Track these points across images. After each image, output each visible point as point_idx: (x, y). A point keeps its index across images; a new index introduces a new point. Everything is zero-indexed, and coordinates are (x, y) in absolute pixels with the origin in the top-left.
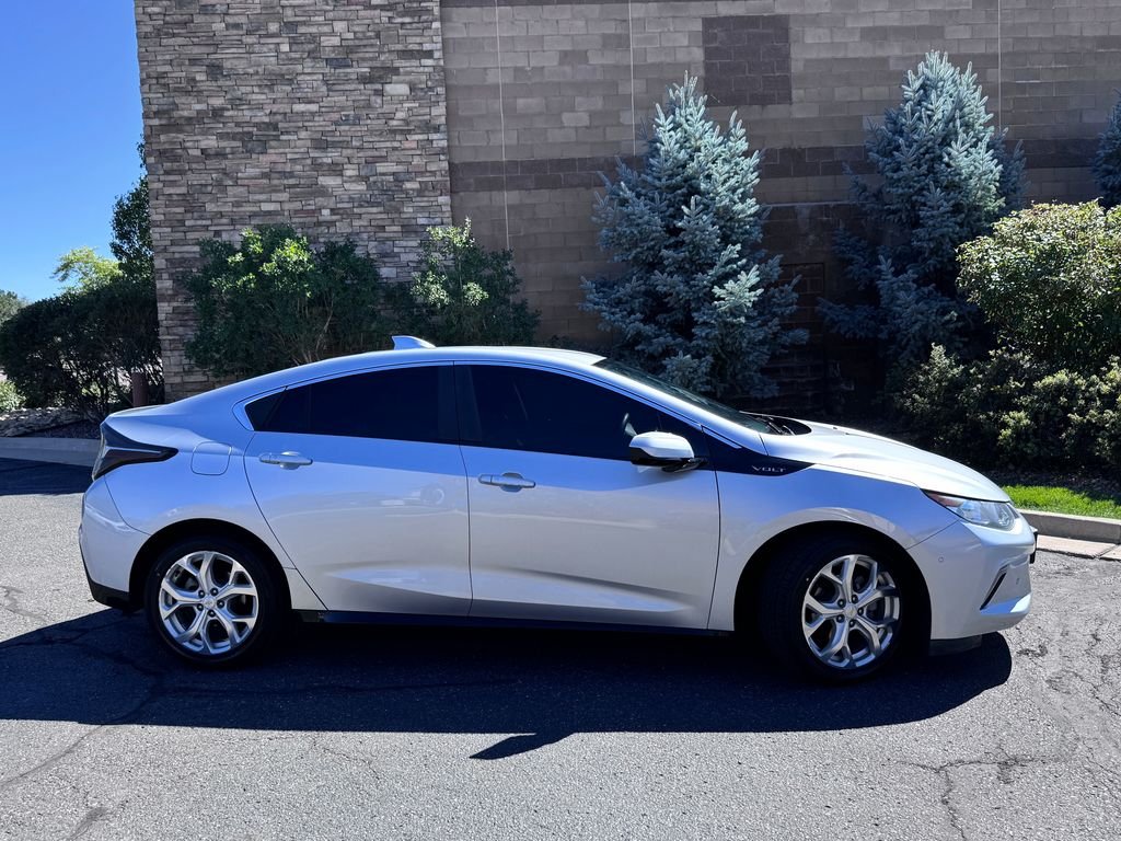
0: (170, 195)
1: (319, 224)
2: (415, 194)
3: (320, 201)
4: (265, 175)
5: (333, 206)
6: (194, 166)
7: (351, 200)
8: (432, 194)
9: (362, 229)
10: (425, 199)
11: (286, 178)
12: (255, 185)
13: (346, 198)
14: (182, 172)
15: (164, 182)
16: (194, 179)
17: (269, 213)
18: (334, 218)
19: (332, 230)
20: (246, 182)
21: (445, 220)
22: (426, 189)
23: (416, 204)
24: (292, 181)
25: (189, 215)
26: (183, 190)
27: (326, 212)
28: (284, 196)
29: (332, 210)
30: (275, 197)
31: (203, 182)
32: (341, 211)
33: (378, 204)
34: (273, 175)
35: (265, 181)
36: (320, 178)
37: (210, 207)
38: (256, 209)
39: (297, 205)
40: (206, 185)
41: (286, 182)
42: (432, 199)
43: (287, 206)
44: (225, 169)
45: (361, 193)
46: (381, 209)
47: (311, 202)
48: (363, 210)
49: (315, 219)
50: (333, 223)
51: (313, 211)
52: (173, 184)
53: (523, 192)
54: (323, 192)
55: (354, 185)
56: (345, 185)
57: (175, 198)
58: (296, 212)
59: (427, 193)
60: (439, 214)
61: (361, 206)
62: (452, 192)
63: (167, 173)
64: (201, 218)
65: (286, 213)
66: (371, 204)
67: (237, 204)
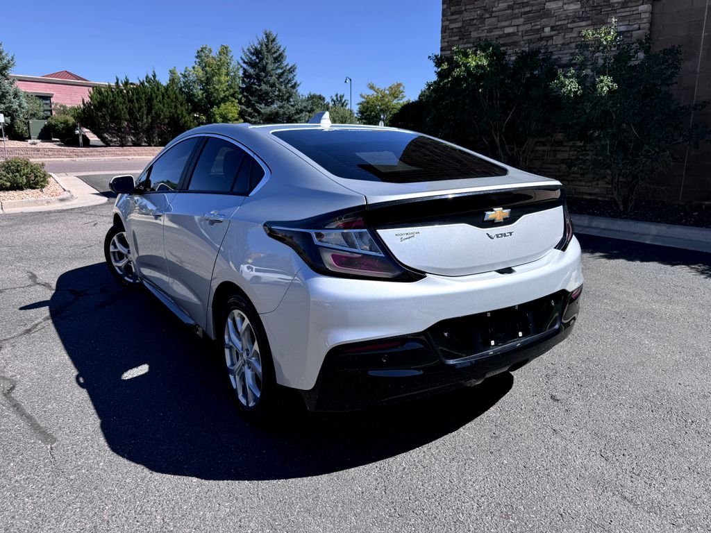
0: (452, 29)
1: (541, 39)
3: (545, 21)
4: (510, 7)
5: (552, 24)
6: (468, 7)
7: (567, 17)
8: (634, 4)
9: (572, 40)
10: (628, 9)
11: (523, 7)
12: (502, 16)
13: (563, 16)
14: (460, 13)
15: (450, 20)
16: (467, 16)
17: (509, 35)
18: (553, 33)
19: (550, 43)
20: (497, 14)
21: (642, 26)
23: (620, 15)
24: (527, 9)
25: (461, 41)
26: (459, 25)
27: (547, 30)
28: (521, 21)
29: (552, 27)
30: (515, 22)
31: (472, 17)
32: (558, 28)
33: (587, 19)
34: (515, 6)
35: (509, 11)
36: (547, 4)
37: (474, 35)
38: (501, 33)
39: (528, 27)
40: (473, 19)
41: (523, 10)
42: (634, 9)
43: (521, 28)
44: (485, 7)
45: (575, 11)
46: (589, 22)
47: (538, 23)
48: (576, 24)
49: (539, 36)
50: (551, 37)
51: (538, 30)
52: (455, 21)
54: (547, 14)
55: (572, 5)
56: (565, 7)
57: (455, 30)
58: (527, 31)
59: (630, 4)
60: (637, 21)
61: (574, 22)
62: (654, 1)
63: (453, 14)
64: (468, 43)
65: (520, 34)
66: (582, 19)
67: (490, 31)
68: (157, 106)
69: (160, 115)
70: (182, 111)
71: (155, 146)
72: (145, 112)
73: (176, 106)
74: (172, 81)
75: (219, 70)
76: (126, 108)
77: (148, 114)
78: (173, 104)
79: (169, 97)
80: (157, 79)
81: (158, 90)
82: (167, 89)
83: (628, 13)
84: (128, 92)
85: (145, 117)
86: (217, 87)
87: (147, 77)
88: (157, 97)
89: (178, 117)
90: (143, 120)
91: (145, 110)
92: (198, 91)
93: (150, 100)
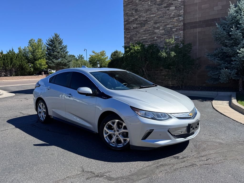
0: (128, 37)
1: (154, 40)
2: (175, 31)
3: (155, 35)
4: (144, 31)
5: (157, 36)
6: (132, 31)
7: (161, 34)
8: (179, 31)
9: (163, 41)
10: (177, 32)
11: (148, 31)
12: (142, 33)
13: (160, 34)
14: (130, 32)
15: (127, 35)
16: (132, 33)
17: (145, 39)
18: (157, 39)
19: (157, 41)
20: (141, 33)
21: (181, 37)
22: (177, 30)
23: (175, 34)
24: (149, 32)
25: (130, 41)
26: (130, 36)
27: (155, 38)
28: (148, 35)
29: (157, 37)
30: (146, 35)
31: (133, 34)
32: (159, 37)
33: (166, 35)
34: (146, 31)
35: (144, 32)
36: (155, 30)
37: (134, 39)
38: (142, 38)
39: (150, 37)
40: (134, 35)
41: (148, 32)
42: (179, 32)
43: (148, 37)
44: (137, 31)
45: (163, 33)
46: (167, 36)
47: (153, 36)
48: (163, 36)
49: (153, 39)
50: (157, 40)
51: (153, 38)
52: (128, 35)
53: (202, 28)
54: (155, 33)
55: (162, 31)
56: (160, 31)
57: (128, 38)
58: (150, 38)
59: (177, 31)
60: (180, 36)
61: (163, 35)
62: (184, 30)
63: (127, 33)
64: (132, 41)
65: (148, 39)
66: (165, 35)
67: (139, 38)
68: (14, 61)
69: (16, 65)
70: (24, 63)
71: (13, 76)
72: (10, 64)
73: (21, 61)
74: (20, 52)
75: (38, 47)
76: (2, 62)
77: (11, 64)
78: (21, 60)
79: (19, 58)
80: (14, 51)
81: (14, 55)
82: (18, 55)
83: (177, 33)
84: (2, 56)
85: (10, 65)
86: (37, 54)
87: (10, 50)
88: (14, 58)
89: (22, 65)
90: (9, 67)
91: (9, 63)
92: (30, 55)
93: (11, 59)
